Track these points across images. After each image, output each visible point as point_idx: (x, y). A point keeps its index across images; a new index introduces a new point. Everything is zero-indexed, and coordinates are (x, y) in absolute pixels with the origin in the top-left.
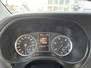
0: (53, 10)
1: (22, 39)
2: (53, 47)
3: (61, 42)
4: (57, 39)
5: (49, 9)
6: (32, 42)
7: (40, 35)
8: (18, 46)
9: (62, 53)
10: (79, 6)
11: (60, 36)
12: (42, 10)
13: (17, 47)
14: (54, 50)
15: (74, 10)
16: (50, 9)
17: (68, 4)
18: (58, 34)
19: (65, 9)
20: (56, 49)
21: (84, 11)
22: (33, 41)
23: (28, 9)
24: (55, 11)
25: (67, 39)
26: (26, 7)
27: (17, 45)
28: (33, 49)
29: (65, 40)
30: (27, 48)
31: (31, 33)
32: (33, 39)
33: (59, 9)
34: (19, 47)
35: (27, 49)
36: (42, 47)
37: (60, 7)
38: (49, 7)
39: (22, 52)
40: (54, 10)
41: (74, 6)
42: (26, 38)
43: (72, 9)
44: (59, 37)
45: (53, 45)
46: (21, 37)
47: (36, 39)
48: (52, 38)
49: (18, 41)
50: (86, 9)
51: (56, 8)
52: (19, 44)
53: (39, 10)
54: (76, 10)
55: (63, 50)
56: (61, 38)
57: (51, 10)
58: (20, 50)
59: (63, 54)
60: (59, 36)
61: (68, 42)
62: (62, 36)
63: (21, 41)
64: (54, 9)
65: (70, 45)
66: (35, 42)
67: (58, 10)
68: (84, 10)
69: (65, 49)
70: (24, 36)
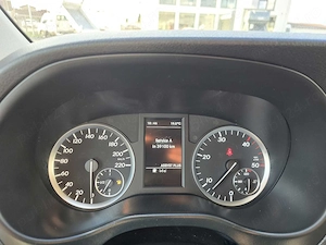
0: (176, 27)
1: (77, 141)
2: (197, 171)
3: (230, 152)
4: (214, 139)
5: (164, 24)
6: (115, 154)
7: (145, 124)
8: (59, 168)
9: (231, 193)
10: (272, 14)
11: (225, 129)
12: (138, 25)
13: (57, 172)
14: (202, 183)
15: (252, 26)
16: (168, 22)
17: (231, 5)
18: (217, 121)
19: (221, 23)
20: (209, 180)
21: (288, 30)
22: (118, 149)
23: (86, 23)
24: (185, 28)
25: (251, 141)
26: (76, 12)
27: (57, 164)
28: (119, 182)
29: (245, 144)
30: (97, 177)
31: (110, 119)
32: (120, 141)
33: (200, 24)
34: (63, 174)
35: (96, 182)
36: (155, 171)
37: (202, 16)
38: (163, 16)
39: (79, 192)
40: (181, 26)
41: (252, 13)
42: (90, 136)
43: (247, 24)
44: (221, 133)
45: (196, 164)
46: (72, 132)
47: (130, 141)
48: (196, 138)
49: (61, 149)
50: (294, 25)
51: (187, 19)
52: (63, 161)
53: (126, 25)
54: (259, 26)
55: (234, 181)
56: (228, 136)
57: (172, 27)
58: (68, 184)
59: (237, 197)
60: (219, 131)
61: (254, 150)
62: (232, 128)
63: (70, 151)
64: (182, 22)
65: (261, 162)
66: (127, 154)
67: (196, 28)
68: (289, 26)
69: (245, 179)
70: (86, 132)
